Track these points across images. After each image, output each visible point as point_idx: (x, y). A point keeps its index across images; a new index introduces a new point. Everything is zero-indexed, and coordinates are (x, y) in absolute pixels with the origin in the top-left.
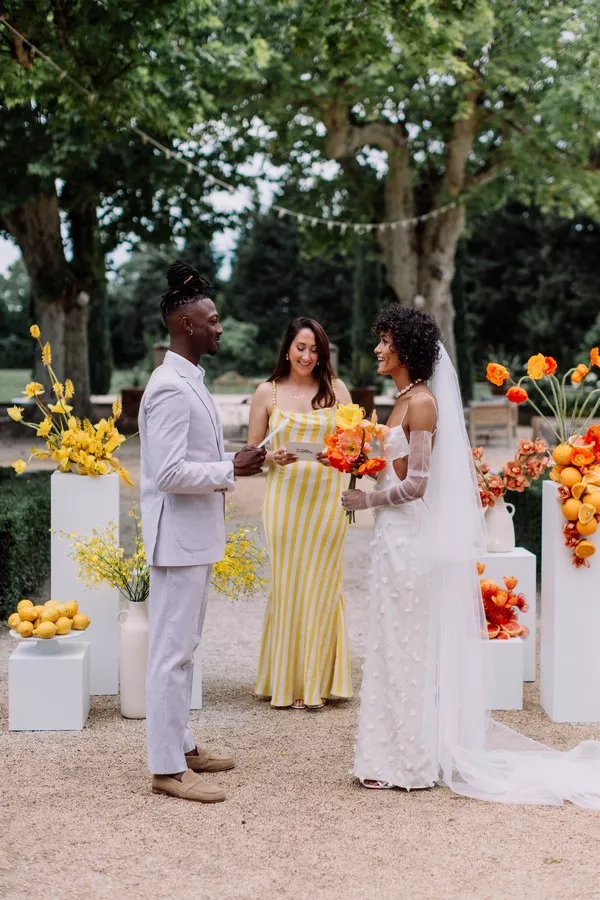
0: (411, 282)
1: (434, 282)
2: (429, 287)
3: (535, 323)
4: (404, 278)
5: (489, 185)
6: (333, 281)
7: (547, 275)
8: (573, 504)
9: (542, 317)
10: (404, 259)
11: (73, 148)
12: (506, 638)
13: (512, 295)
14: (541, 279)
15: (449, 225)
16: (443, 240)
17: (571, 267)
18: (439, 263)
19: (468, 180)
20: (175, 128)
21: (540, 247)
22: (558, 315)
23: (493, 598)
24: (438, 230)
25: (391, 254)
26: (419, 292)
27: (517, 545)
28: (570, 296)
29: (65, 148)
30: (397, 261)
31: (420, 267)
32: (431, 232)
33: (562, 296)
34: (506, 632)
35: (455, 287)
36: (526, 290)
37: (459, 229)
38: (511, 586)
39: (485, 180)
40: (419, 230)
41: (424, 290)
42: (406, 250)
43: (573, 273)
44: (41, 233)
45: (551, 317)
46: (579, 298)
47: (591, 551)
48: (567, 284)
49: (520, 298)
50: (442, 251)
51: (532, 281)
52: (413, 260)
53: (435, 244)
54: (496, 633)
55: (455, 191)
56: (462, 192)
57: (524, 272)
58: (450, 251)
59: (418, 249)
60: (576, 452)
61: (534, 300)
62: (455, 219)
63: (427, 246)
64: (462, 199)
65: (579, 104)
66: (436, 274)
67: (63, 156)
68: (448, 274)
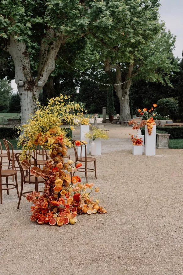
1: (126, 95)
2: (124, 96)
3: (145, 102)
4: (120, 94)
5: (136, 76)
7: (148, 92)
8: (149, 127)
9: (147, 101)
13: (140, 96)
14: (147, 92)
15: (128, 84)
17: (153, 90)
18: (126, 91)
19: (132, 75)
21: (147, 86)
23: (139, 140)
24: (126, 85)
25: (117, 89)
27: (142, 134)
28: (153, 96)
30: (118, 91)
31: (123, 92)
33: (151, 96)
35: (129, 95)
36: (143, 95)
37: (131, 84)
38: (141, 139)
39: (136, 74)
40: (123, 85)
42: (120, 88)
44: (50, 86)
47: (151, 133)
48: (152, 94)
49: (142, 96)
50: (127, 89)
51: (145, 93)
52: (121, 91)
53: (126, 87)
54: (139, 145)
55: (130, 77)
56: (131, 77)
57: (143, 91)
58: (129, 89)
59: (122, 88)
60: (149, 121)
61: (145, 97)
62: (130, 82)
63: (124, 88)
64: (131, 79)
65: (153, 62)
66: (126, 93)
68: (128, 93)
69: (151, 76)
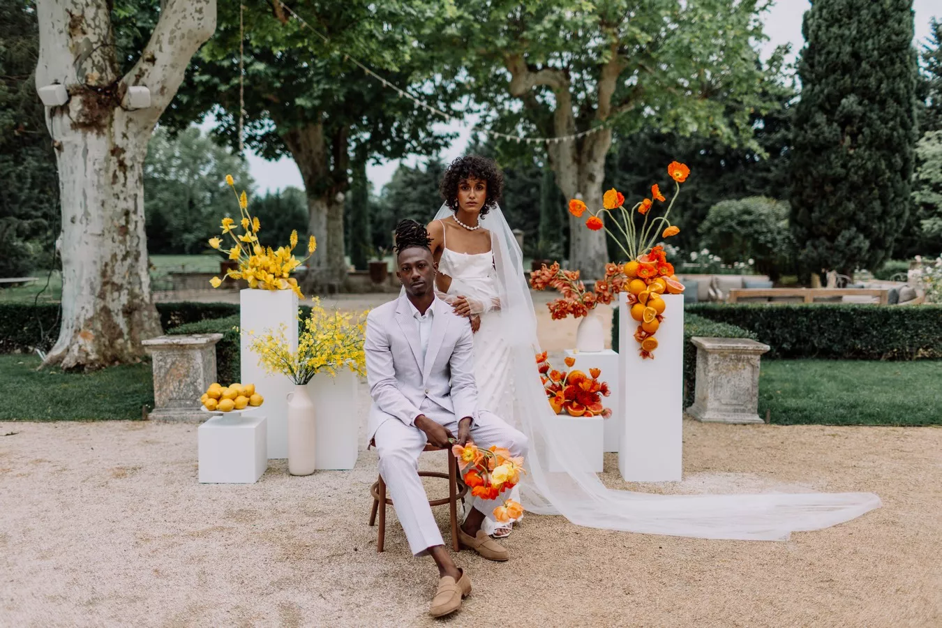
0: (573, 183)
1: (589, 183)
2: (585, 187)
4: (567, 181)
5: (629, 113)
6: (529, 192)
8: (639, 308)
10: (568, 167)
11: (327, 87)
12: (590, 416)
15: (600, 142)
16: (596, 153)
17: (696, 180)
18: (594, 170)
19: (613, 110)
20: (389, 63)
22: (688, 214)
23: (580, 384)
24: (592, 146)
25: (558, 164)
26: (579, 191)
28: (696, 200)
29: (321, 86)
30: (563, 168)
31: (579, 173)
32: (587, 147)
33: (690, 201)
34: (591, 411)
37: (608, 145)
38: (596, 374)
39: (626, 110)
40: (579, 145)
41: (582, 189)
42: (569, 161)
43: (698, 184)
44: (311, 151)
45: (682, 216)
46: (703, 202)
47: (654, 345)
48: (694, 192)
50: (595, 161)
52: (574, 168)
53: (590, 156)
54: (582, 412)
55: (604, 118)
56: (608, 118)
58: (601, 161)
59: (577, 160)
62: (604, 136)
63: (584, 158)
64: (608, 123)
66: (591, 178)
67: (320, 93)
68: (599, 178)
69: (680, 110)
